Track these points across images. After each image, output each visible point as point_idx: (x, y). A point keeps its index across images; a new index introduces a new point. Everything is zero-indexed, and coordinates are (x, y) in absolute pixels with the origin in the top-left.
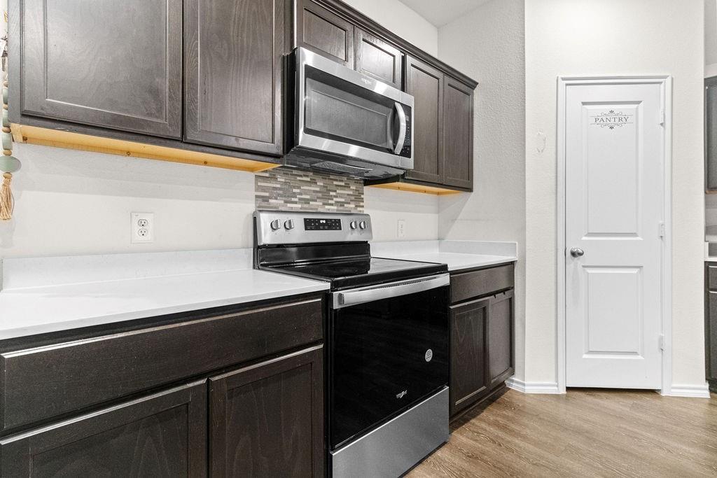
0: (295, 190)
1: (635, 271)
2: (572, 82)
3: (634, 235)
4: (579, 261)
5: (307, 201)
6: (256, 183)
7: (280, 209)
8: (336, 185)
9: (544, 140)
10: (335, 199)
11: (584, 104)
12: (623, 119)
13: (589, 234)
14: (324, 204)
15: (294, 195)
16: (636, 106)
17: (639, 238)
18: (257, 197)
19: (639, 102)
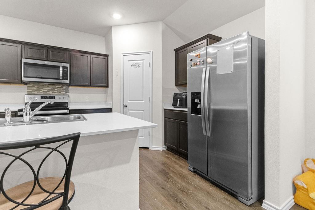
0: (41, 89)
1: (142, 111)
2: (125, 55)
3: (142, 100)
4: (127, 109)
5: (46, 92)
6: (27, 88)
7: (36, 94)
8: (57, 87)
9: (118, 72)
10: (57, 91)
11: (129, 61)
12: (139, 65)
13: (130, 100)
14: (53, 92)
15: (41, 90)
16: (143, 61)
17: (144, 101)
18: (27, 91)
19: (144, 60)
